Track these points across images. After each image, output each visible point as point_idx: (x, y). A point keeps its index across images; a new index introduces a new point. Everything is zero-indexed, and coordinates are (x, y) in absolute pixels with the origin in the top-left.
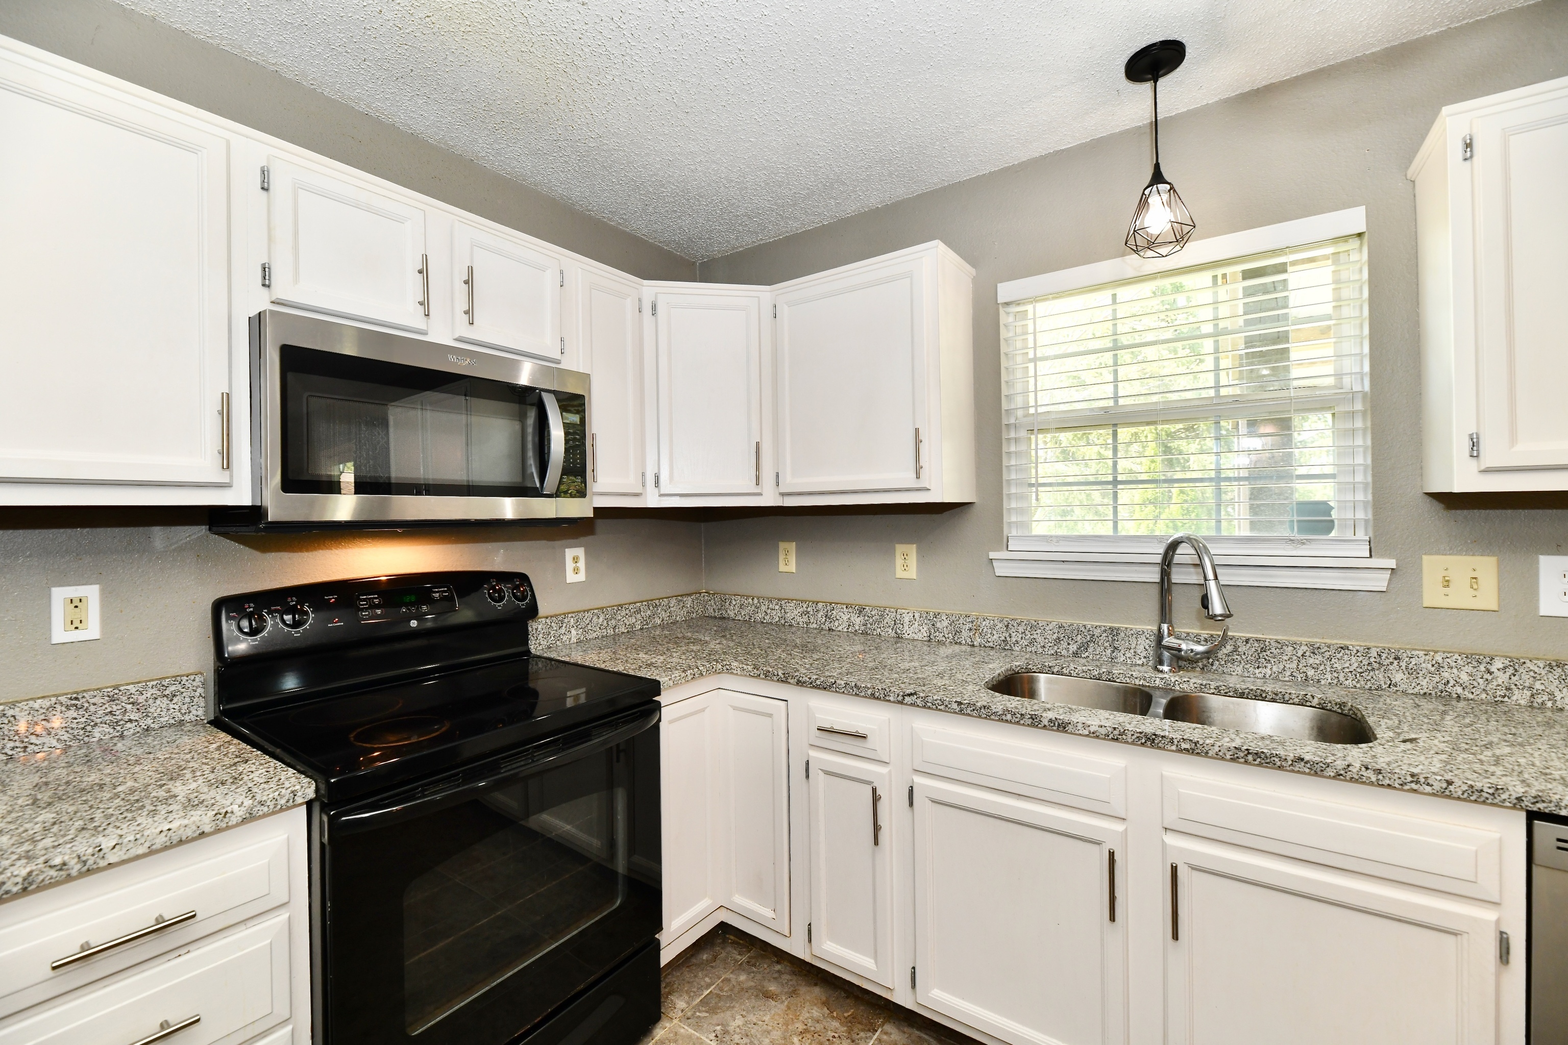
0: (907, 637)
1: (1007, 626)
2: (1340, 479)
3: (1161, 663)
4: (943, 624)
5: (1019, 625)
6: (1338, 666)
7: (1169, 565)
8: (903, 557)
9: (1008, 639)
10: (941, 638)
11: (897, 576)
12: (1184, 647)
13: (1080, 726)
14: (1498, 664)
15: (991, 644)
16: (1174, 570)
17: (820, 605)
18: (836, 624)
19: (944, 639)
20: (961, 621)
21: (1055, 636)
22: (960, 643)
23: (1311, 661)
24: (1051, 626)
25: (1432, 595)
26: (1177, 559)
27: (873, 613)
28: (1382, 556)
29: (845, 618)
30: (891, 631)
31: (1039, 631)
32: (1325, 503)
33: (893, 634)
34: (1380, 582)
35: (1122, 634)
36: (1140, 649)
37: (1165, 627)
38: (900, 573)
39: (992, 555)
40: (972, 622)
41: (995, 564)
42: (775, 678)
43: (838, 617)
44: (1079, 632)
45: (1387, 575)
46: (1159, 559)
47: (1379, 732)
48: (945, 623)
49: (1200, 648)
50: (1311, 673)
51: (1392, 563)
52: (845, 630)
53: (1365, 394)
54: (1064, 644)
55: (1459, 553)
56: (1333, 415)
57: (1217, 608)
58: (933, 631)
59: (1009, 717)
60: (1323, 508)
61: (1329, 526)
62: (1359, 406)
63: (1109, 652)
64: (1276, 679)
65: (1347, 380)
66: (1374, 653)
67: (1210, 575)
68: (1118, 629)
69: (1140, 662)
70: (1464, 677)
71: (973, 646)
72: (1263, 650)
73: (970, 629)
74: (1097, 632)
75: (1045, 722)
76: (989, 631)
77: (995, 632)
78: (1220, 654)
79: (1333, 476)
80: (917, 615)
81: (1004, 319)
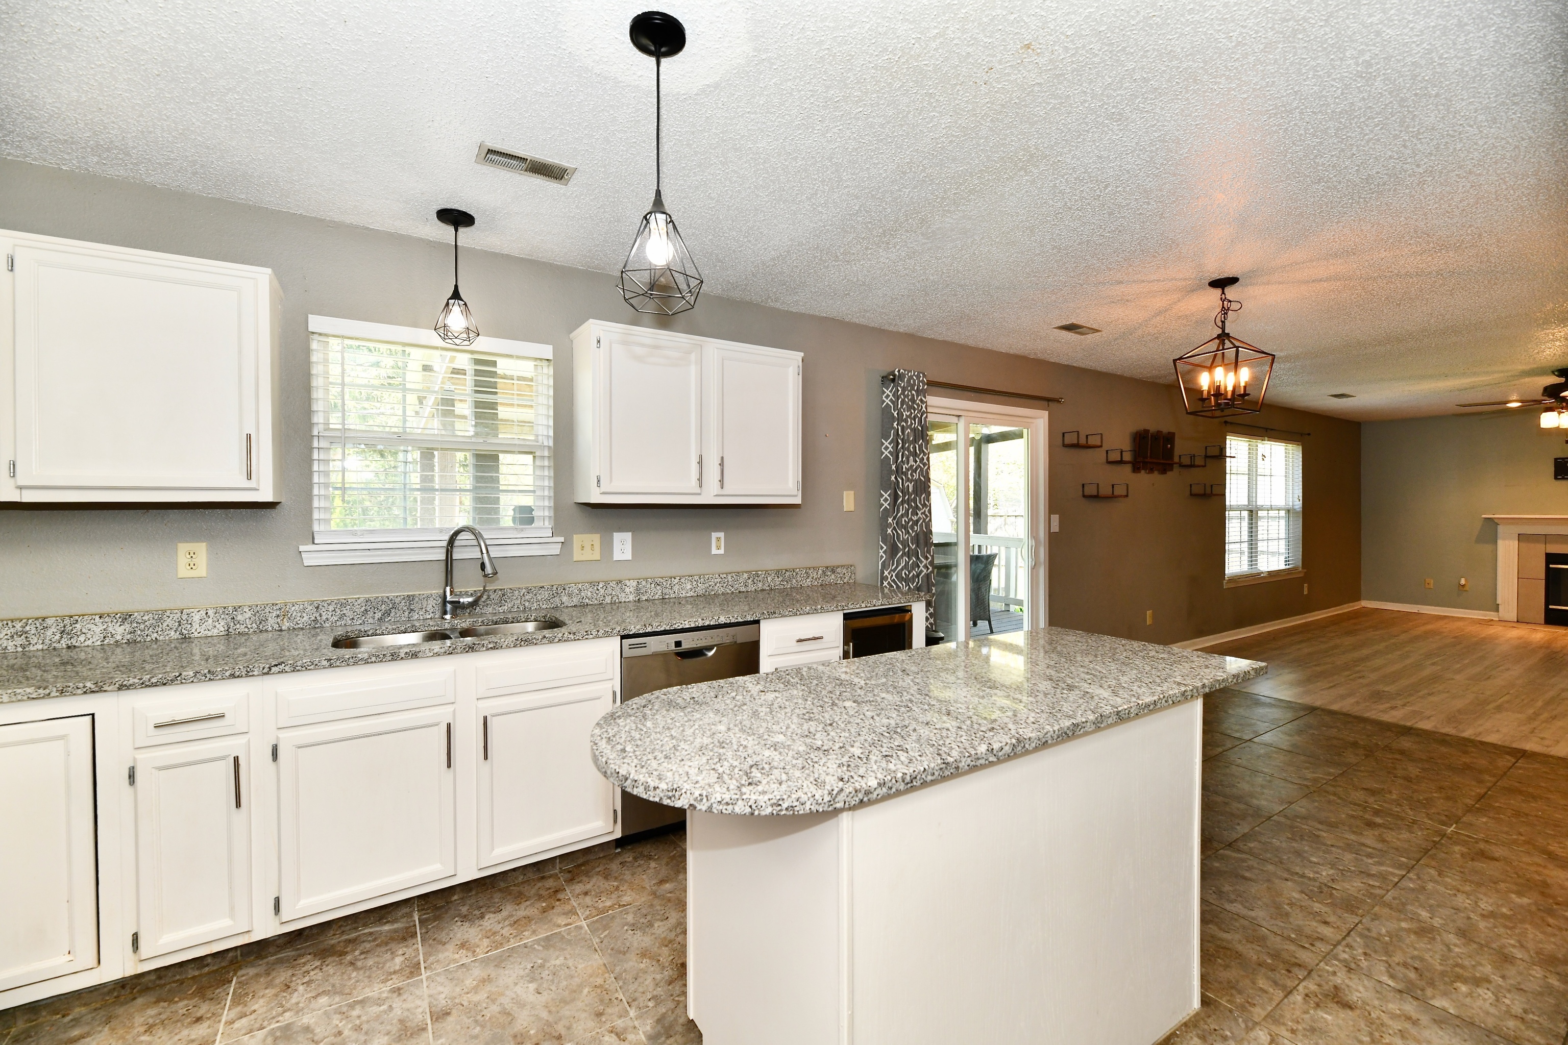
0: (196, 634)
1: (317, 608)
2: (538, 493)
3: (445, 613)
4: (244, 616)
5: (329, 605)
6: (539, 598)
7: (452, 547)
8: (189, 556)
9: (319, 618)
10: (242, 629)
11: (179, 576)
12: (462, 600)
13: (427, 651)
14: (601, 585)
15: (301, 626)
16: (455, 550)
17: (49, 622)
18: (82, 638)
19: (246, 630)
20: (267, 610)
21: (363, 609)
22: (266, 631)
23: (527, 597)
24: (359, 601)
25: (577, 555)
26: (457, 543)
27: (146, 618)
28: (557, 536)
29: (98, 630)
30: (173, 633)
31: (348, 607)
32: (530, 507)
33: (177, 635)
34: (556, 550)
35: (417, 599)
36: (429, 608)
37: (448, 589)
38: (183, 571)
39: (302, 548)
40: (280, 609)
41: (304, 555)
42: (79, 691)
43: (84, 630)
44: (383, 602)
45: (560, 545)
46: (445, 544)
47: (567, 622)
48: (249, 614)
49: (470, 599)
50: (527, 604)
51: (562, 539)
52: (99, 643)
53: (549, 447)
54: (371, 614)
55: (587, 533)
56: (534, 457)
57: (489, 569)
58: (232, 624)
59: (373, 659)
60: (530, 510)
61: (531, 521)
62: (546, 454)
63: (406, 614)
64: (510, 612)
65: (540, 438)
66: (555, 588)
67: (484, 551)
68: (413, 596)
69: (429, 617)
70: (589, 594)
71: (281, 630)
72: (503, 595)
73: (278, 616)
74: (397, 600)
75: (402, 655)
76: (299, 614)
77: (305, 615)
78: (480, 603)
79: (534, 491)
80: (211, 612)
81: (314, 345)
